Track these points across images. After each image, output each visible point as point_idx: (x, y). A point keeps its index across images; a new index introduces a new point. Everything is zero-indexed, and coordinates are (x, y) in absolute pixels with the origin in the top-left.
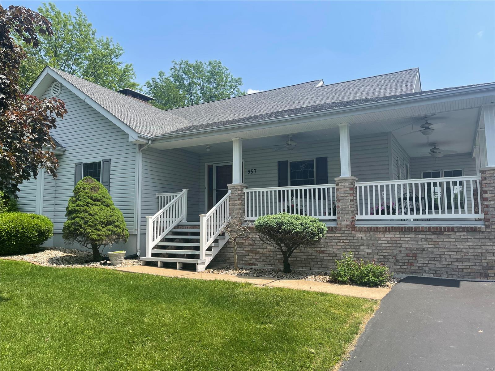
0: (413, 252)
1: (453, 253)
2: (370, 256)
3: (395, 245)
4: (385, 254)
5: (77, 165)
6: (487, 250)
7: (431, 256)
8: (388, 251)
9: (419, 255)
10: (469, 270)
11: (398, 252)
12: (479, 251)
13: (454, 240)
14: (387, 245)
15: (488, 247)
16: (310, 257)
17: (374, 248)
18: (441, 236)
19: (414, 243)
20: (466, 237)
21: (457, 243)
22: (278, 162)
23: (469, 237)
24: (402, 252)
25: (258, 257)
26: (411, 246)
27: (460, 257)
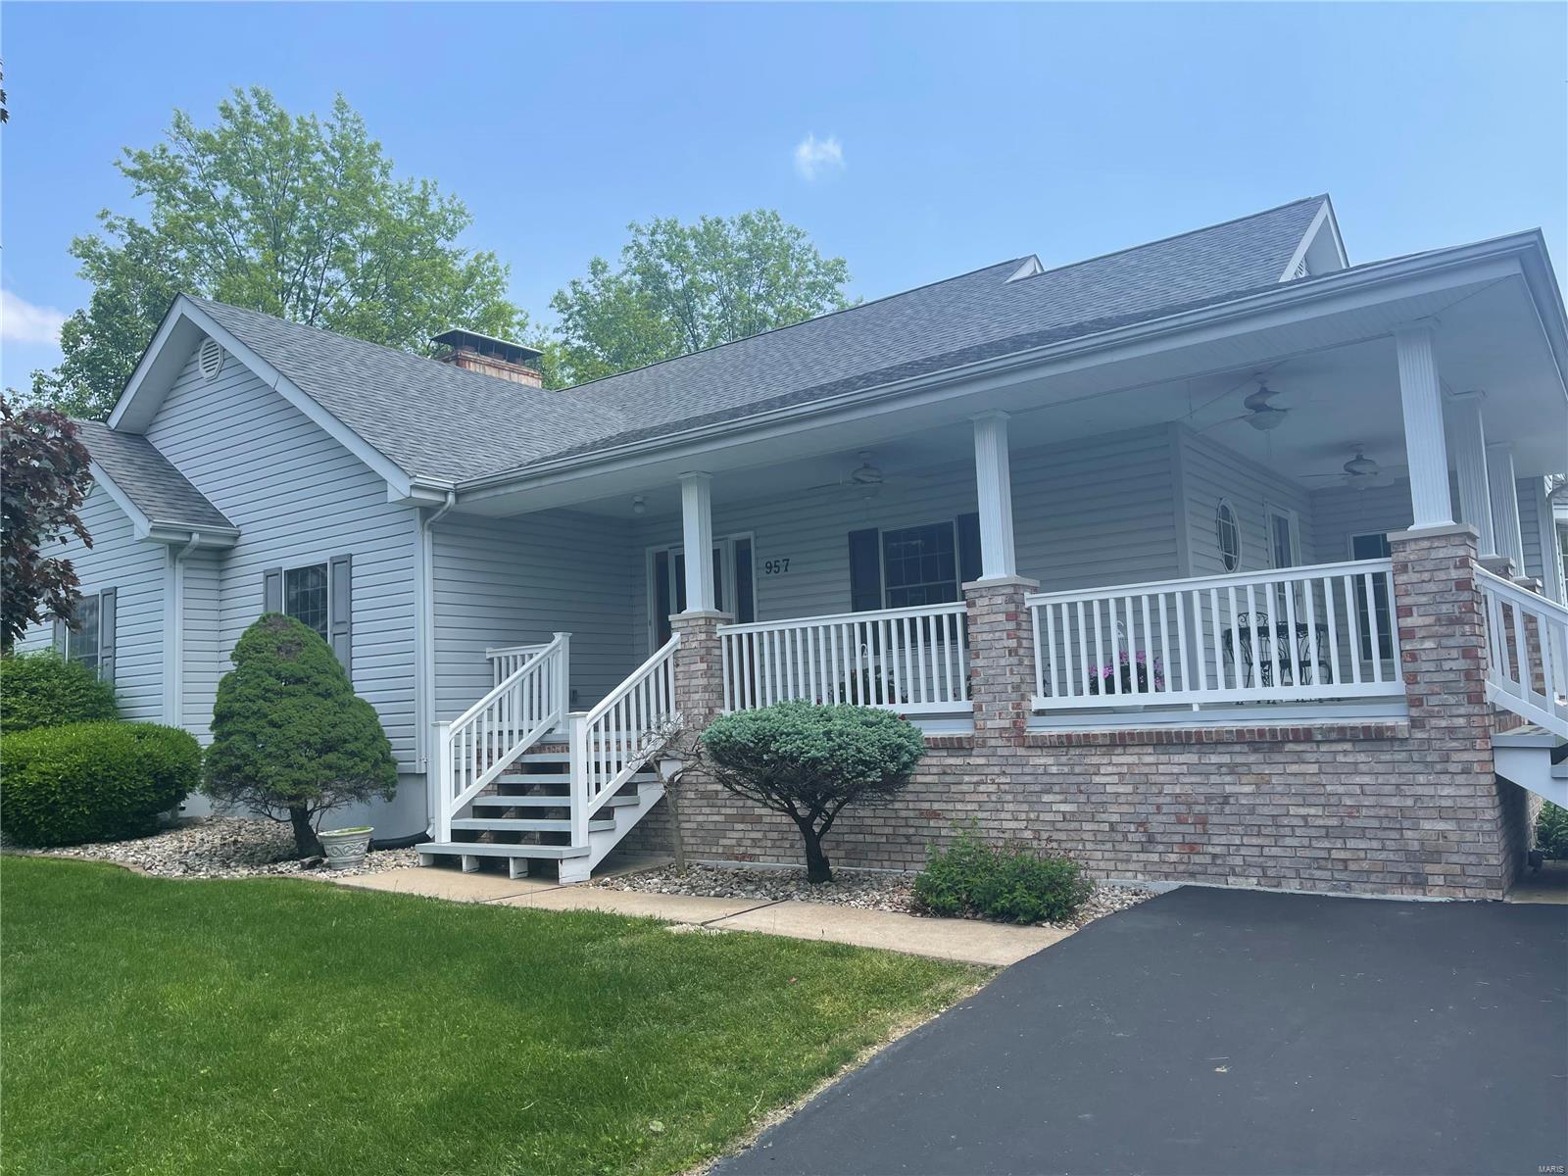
0: (1197, 809)
1: (1312, 811)
2: (1073, 825)
3: (1142, 789)
4: (1115, 818)
5: (269, 575)
6: (1418, 798)
7: (1248, 820)
8: (1125, 809)
9: (1215, 819)
10: (1365, 865)
11: (1152, 809)
12: (1394, 802)
13: (1314, 769)
14: (1121, 789)
15: (1420, 790)
16: (902, 831)
17: (1082, 798)
18: (1278, 757)
19: (1197, 779)
20: (1350, 759)
21: (1324, 779)
22: (850, 535)
23: (1361, 757)
24: (1165, 810)
25: (759, 835)
26: (1188, 789)
27: (1334, 822)
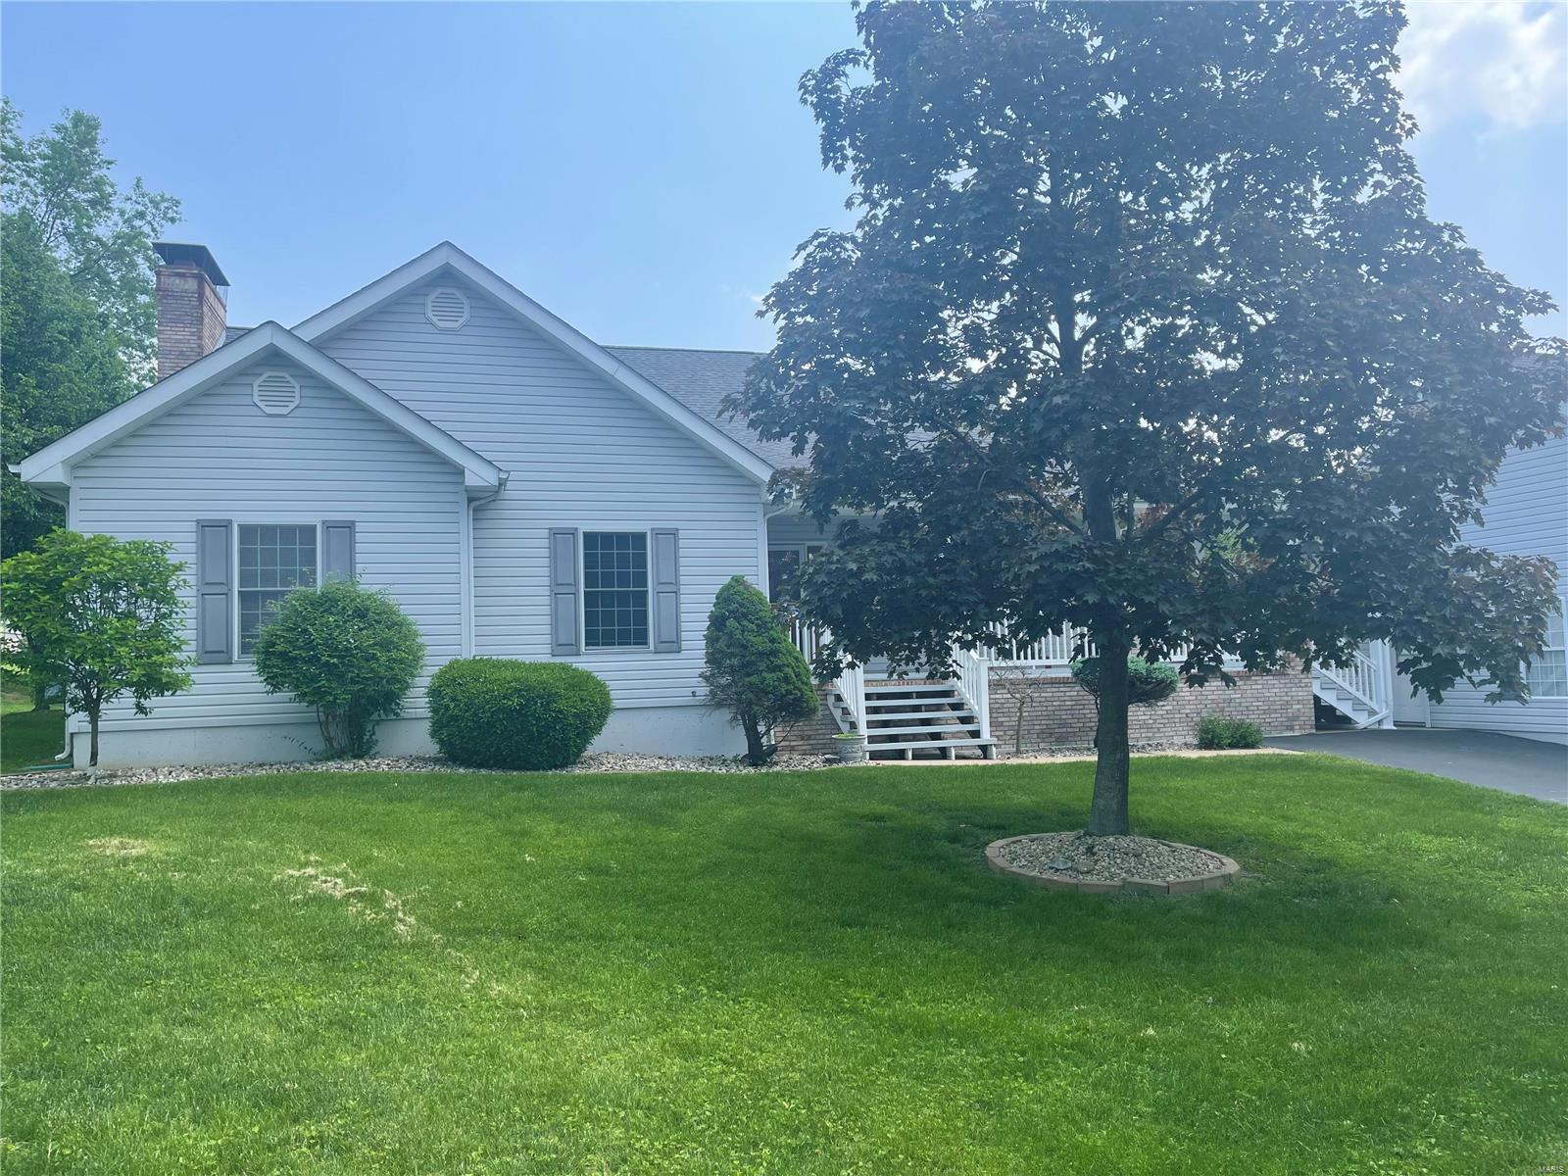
0: (1220, 705)
1: (1260, 704)
2: (1172, 716)
3: (1199, 697)
4: (1188, 711)
5: (555, 533)
6: (1292, 696)
7: (1238, 709)
8: (1192, 707)
9: (1227, 709)
10: (1276, 724)
11: (1203, 706)
12: (1285, 698)
13: (1261, 687)
14: (1190, 698)
15: (1293, 694)
17: (1175, 703)
18: (1248, 682)
20: (1273, 682)
21: (1264, 691)
23: (1276, 682)
24: (1208, 706)
26: (1216, 697)
27: (1267, 707)
